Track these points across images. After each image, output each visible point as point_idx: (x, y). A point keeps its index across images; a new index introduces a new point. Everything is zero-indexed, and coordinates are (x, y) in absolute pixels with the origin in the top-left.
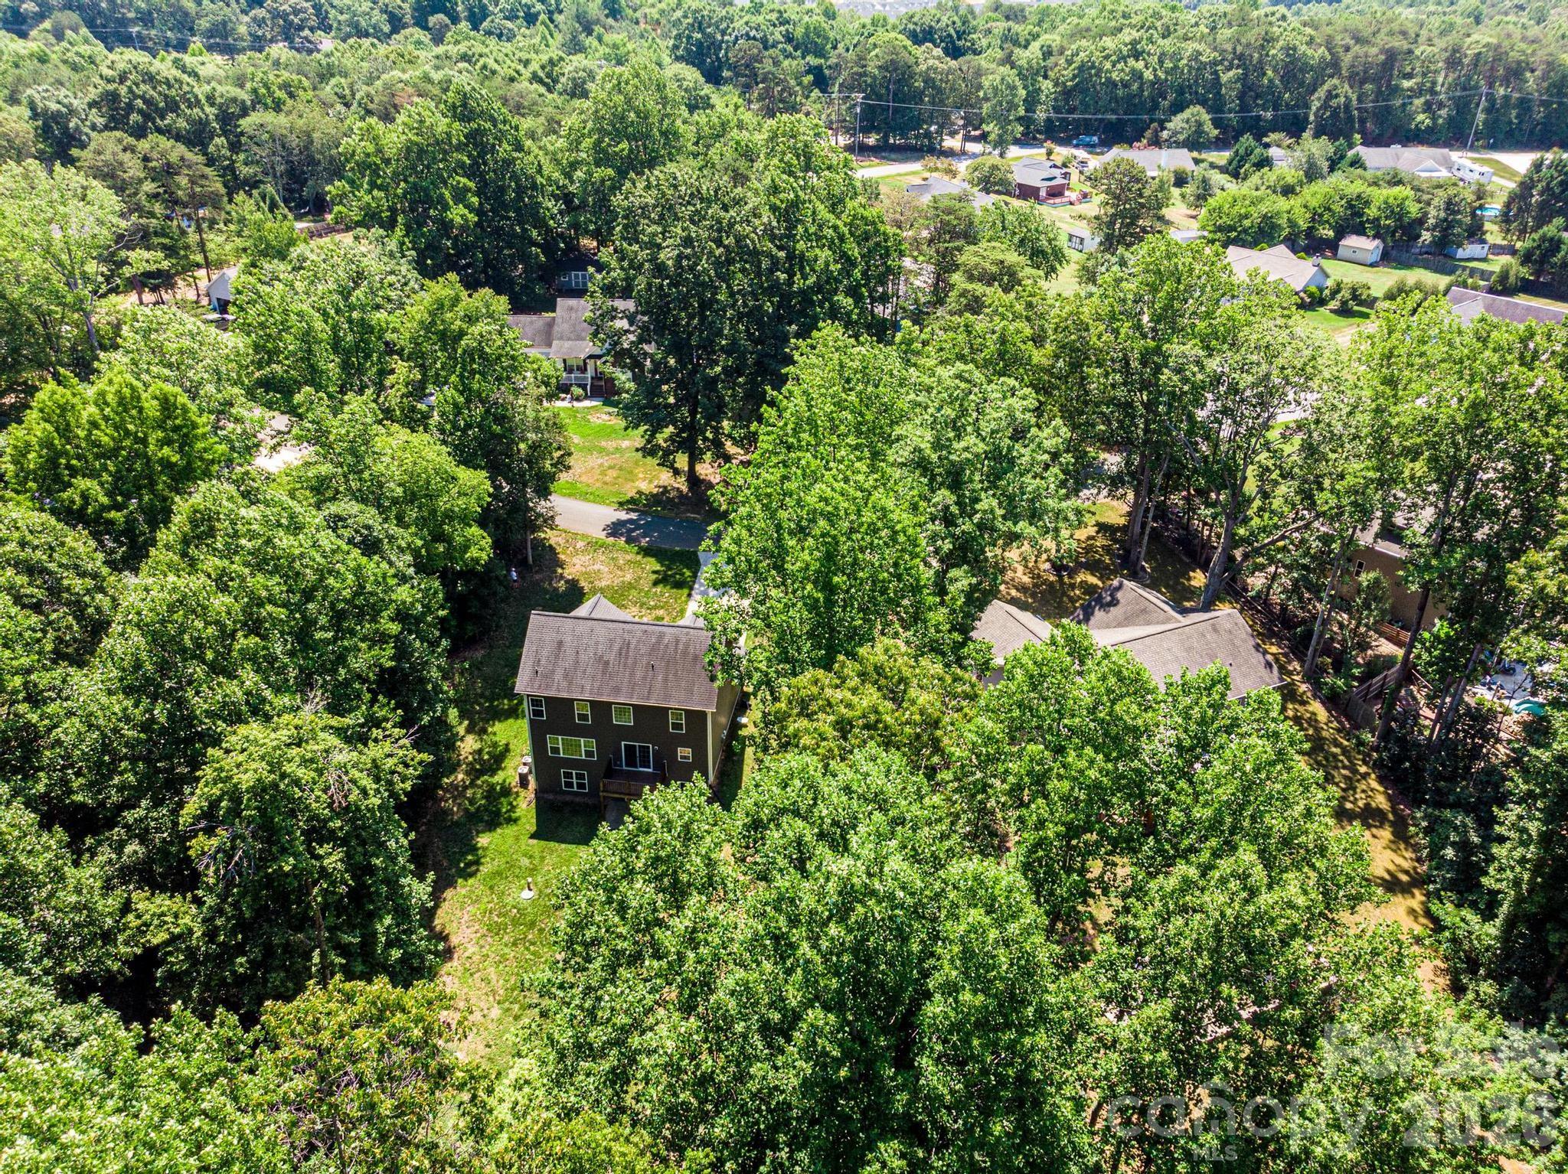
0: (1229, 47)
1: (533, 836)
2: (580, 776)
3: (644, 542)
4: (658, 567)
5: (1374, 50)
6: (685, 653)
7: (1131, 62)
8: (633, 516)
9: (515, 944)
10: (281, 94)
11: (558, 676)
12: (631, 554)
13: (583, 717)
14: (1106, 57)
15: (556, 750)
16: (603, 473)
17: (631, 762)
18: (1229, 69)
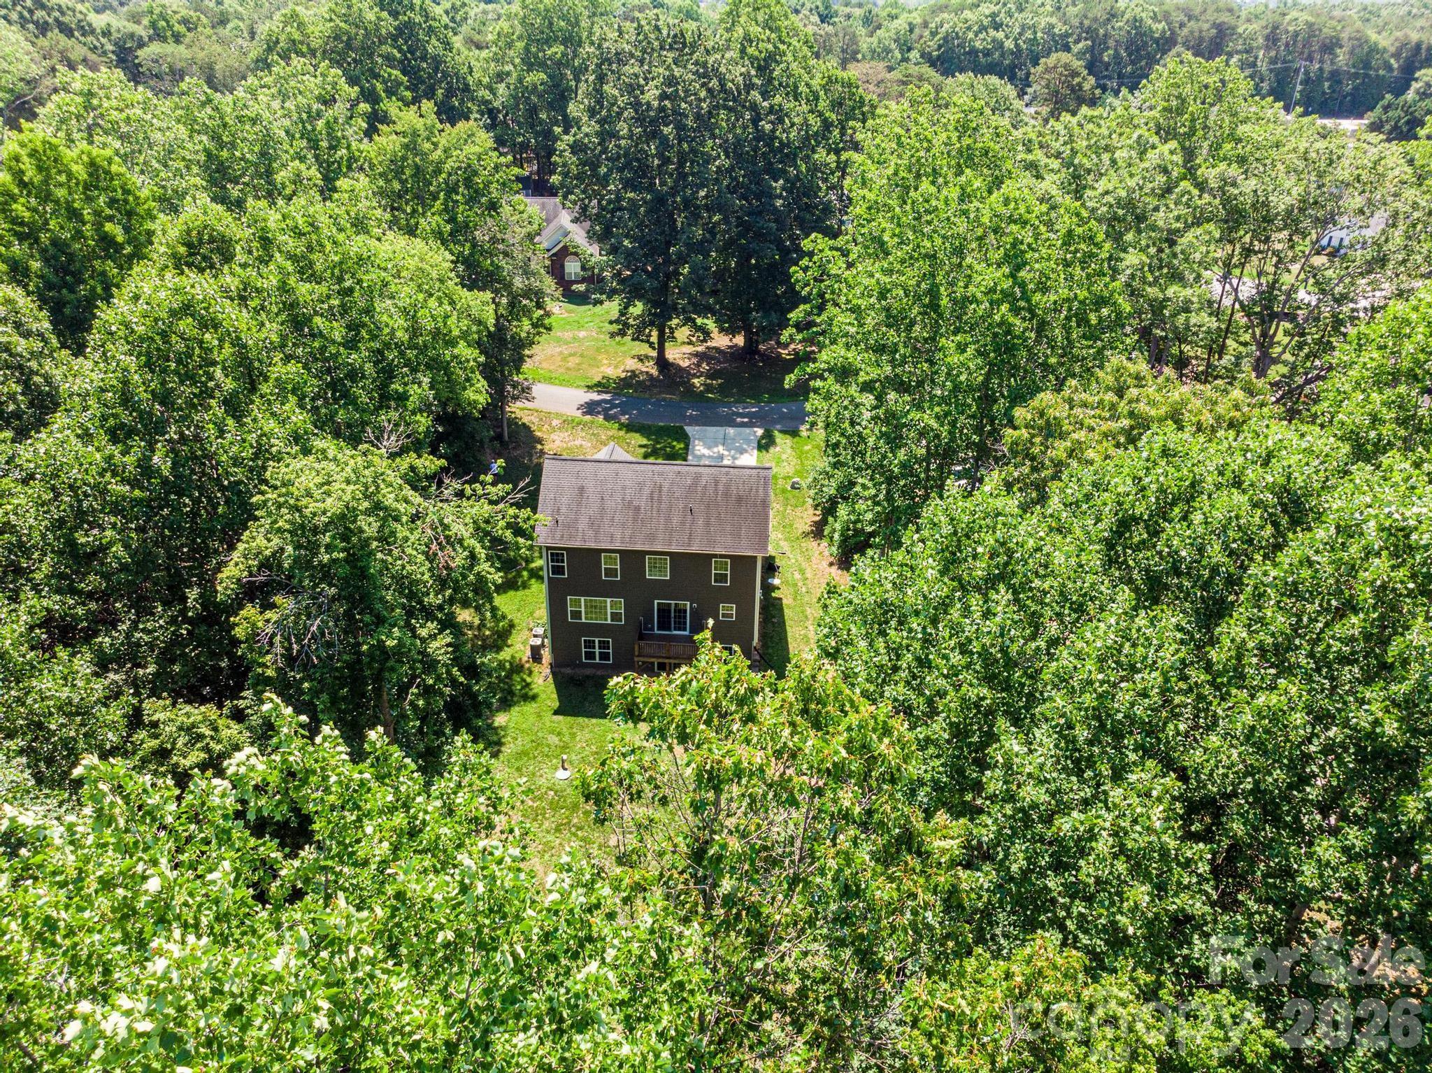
0: (1076, 22)
1: (556, 713)
2: (604, 645)
3: (624, 419)
4: (645, 442)
5: (1206, 26)
6: (727, 494)
7: (992, 32)
8: (607, 397)
9: (558, 830)
10: (181, 29)
11: (583, 524)
12: (613, 429)
13: (611, 572)
14: (969, 28)
15: (577, 615)
16: (564, 359)
17: (664, 625)
18: (1077, 42)
